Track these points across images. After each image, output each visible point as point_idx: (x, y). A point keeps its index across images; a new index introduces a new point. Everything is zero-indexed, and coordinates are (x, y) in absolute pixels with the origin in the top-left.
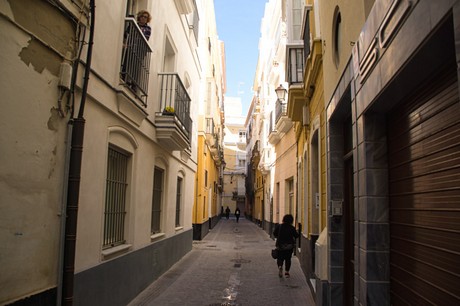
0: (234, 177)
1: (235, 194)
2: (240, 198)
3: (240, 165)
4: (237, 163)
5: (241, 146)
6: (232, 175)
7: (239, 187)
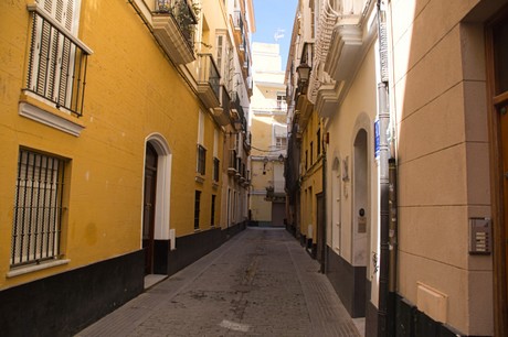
0: (269, 165)
1: (270, 191)
2: (278, 197)
3: (278, 146)
4: (274, 143)
5: (279, 117)
6: (265, 161)
7: (276, 180)
